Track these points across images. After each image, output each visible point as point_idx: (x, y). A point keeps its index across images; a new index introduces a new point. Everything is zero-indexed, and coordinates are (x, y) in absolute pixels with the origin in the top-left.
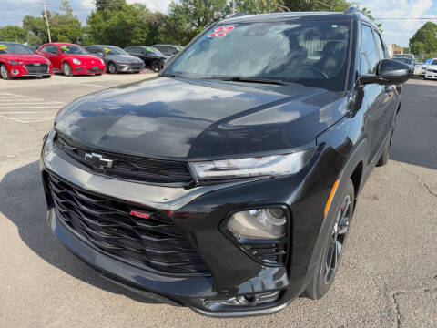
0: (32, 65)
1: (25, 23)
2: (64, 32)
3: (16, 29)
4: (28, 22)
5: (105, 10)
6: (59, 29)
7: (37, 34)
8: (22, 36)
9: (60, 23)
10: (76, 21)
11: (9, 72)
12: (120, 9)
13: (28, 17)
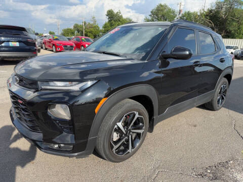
0: (66, 46)
1: (75, 27)
2: (91, 32)
3: (71, 30)
4: (76, 27)
5: (112, 22)
6: (89, 30)
7: (79, 32)
8: (73, 33)
9: (90, 27)
10: (98, 27)
11: (56, 49)
12: (119, 21)
13: (76, 25)
